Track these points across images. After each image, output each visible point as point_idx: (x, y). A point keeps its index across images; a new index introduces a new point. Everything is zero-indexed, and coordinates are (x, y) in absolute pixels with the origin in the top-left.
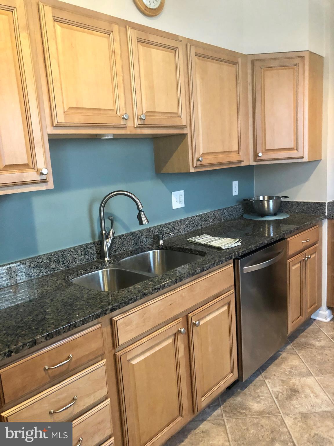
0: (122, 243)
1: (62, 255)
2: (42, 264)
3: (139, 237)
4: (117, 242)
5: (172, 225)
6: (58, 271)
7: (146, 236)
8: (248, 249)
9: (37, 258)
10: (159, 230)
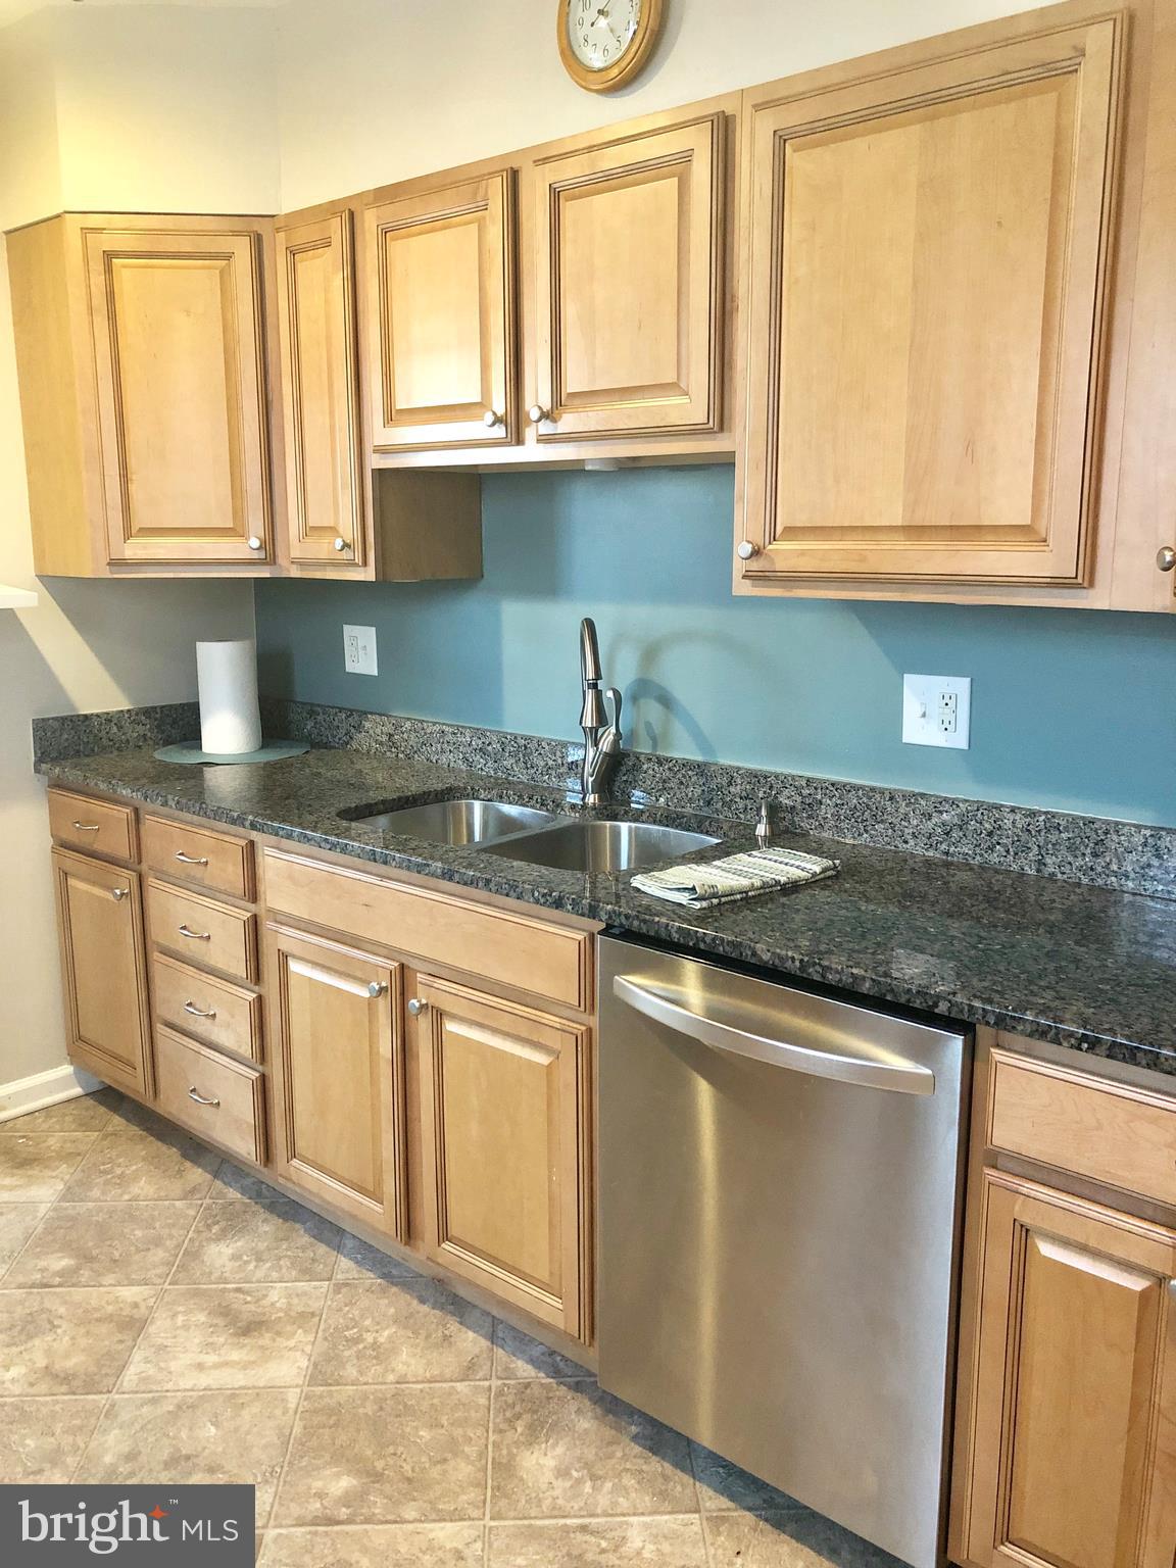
0: (664, 781)
1: (526, 748)
2: (490, 748)
3: (719, 786)
4: (651, 772)
5: (865, 800)
6: (515, 778)
7: (744, 794)
8: (645, 921)
9: (483, 734)
10: (800, 794)
